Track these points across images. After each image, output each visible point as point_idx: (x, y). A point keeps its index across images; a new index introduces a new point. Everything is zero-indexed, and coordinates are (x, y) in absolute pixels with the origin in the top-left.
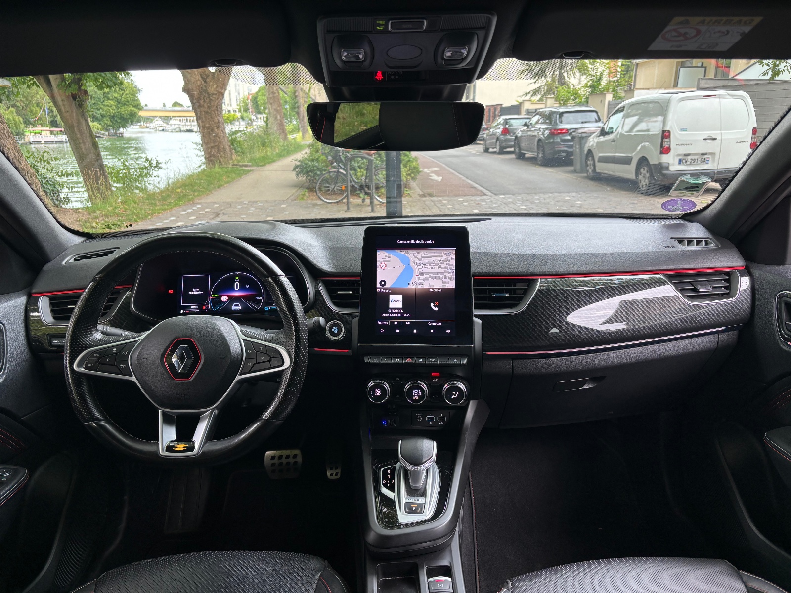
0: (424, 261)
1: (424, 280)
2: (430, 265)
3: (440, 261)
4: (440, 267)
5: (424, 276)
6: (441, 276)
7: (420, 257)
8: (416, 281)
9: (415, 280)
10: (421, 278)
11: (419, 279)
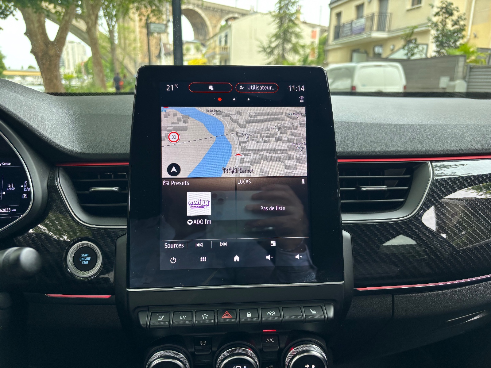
0: (251, 127)
1: (252, 163)
2: (261, 137)
3: (279, 129)
4: (279, 140)
5: (252, 156)
6: (282, 155)
7: (242, 122)
8: (237, 164)
9: (234, 162)
10: (247, 159)
11: (242, 161)
